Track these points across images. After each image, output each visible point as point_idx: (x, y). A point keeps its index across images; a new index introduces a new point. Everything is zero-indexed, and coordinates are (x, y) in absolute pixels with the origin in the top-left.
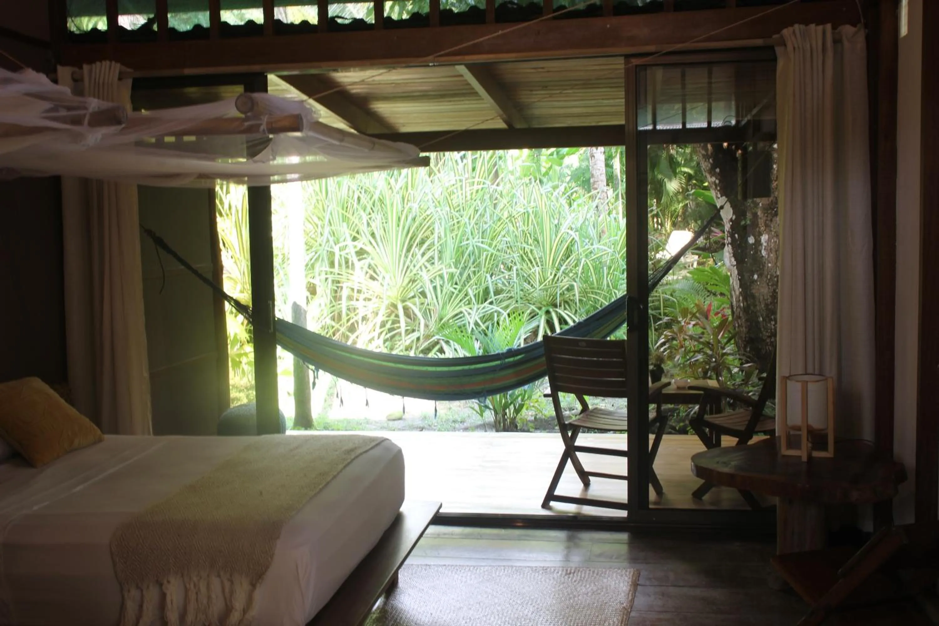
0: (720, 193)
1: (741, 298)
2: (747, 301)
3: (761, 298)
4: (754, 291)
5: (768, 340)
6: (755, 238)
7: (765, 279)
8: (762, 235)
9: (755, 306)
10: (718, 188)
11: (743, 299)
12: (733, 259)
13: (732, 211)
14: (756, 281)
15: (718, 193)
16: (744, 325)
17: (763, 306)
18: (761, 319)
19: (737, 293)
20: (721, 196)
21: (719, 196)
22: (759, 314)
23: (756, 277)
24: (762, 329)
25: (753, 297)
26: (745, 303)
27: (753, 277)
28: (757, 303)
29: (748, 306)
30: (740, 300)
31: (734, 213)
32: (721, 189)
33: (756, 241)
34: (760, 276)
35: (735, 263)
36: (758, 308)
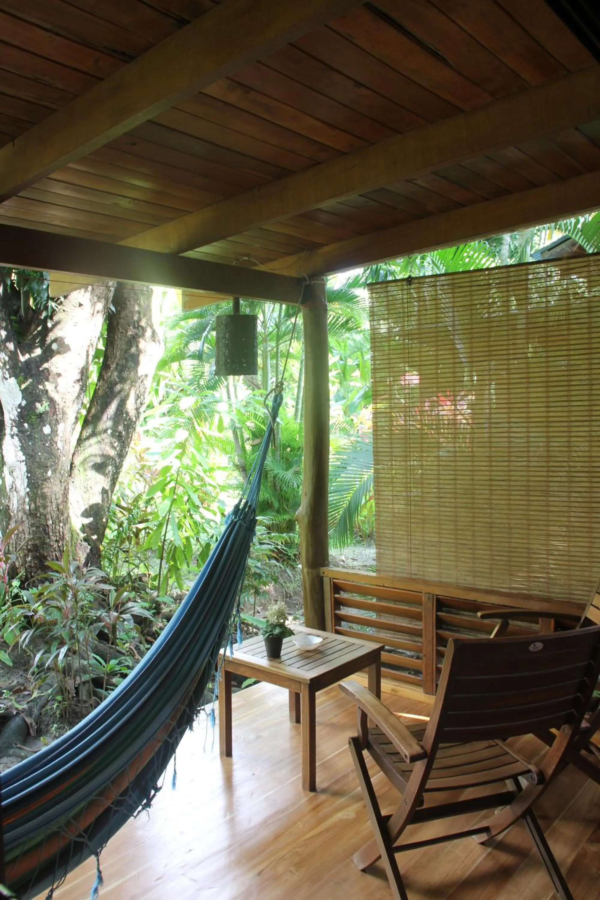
0: (9, 374)
1: (27, 500)
2: (35, 503)
3: (53, 496)
4: (45, 490)
5: (56, 546)
6: (51, 427)
7: (58, 475)
8: (59, 423)
9: (45, 507)
10: (8, 367)
11: (30, 500)
12: (21, 454)
13: (21, 395)
14: (49, 478)
15: (7, 372)
16: (27, 531)
17: (54, 506)
18: (51, 522)
19: (22, 493)
20: (10, 377)
21: (7, 376)
22: (49, 516)
23: (49, 473)
24: (51, 534)
25: (44, 497)
26: (33, 506)
27: (47, 473)
28: (49, 504)
29: (37, 508)
30: (24, 502)
31: (23, 398)
32: (10, 368)
33: (52, 431)
34: (54, 471)
35: (24, 458)
36: (49, 509)
